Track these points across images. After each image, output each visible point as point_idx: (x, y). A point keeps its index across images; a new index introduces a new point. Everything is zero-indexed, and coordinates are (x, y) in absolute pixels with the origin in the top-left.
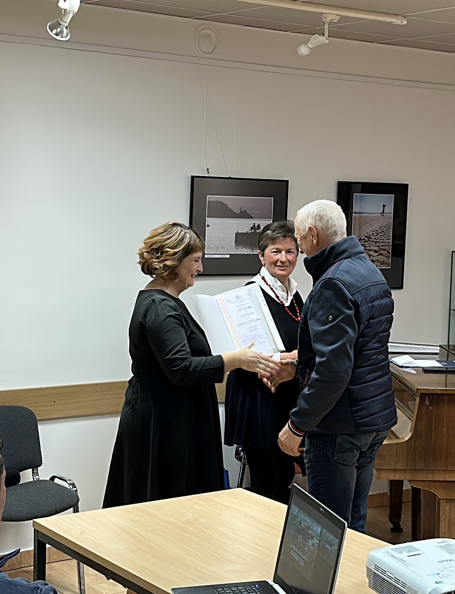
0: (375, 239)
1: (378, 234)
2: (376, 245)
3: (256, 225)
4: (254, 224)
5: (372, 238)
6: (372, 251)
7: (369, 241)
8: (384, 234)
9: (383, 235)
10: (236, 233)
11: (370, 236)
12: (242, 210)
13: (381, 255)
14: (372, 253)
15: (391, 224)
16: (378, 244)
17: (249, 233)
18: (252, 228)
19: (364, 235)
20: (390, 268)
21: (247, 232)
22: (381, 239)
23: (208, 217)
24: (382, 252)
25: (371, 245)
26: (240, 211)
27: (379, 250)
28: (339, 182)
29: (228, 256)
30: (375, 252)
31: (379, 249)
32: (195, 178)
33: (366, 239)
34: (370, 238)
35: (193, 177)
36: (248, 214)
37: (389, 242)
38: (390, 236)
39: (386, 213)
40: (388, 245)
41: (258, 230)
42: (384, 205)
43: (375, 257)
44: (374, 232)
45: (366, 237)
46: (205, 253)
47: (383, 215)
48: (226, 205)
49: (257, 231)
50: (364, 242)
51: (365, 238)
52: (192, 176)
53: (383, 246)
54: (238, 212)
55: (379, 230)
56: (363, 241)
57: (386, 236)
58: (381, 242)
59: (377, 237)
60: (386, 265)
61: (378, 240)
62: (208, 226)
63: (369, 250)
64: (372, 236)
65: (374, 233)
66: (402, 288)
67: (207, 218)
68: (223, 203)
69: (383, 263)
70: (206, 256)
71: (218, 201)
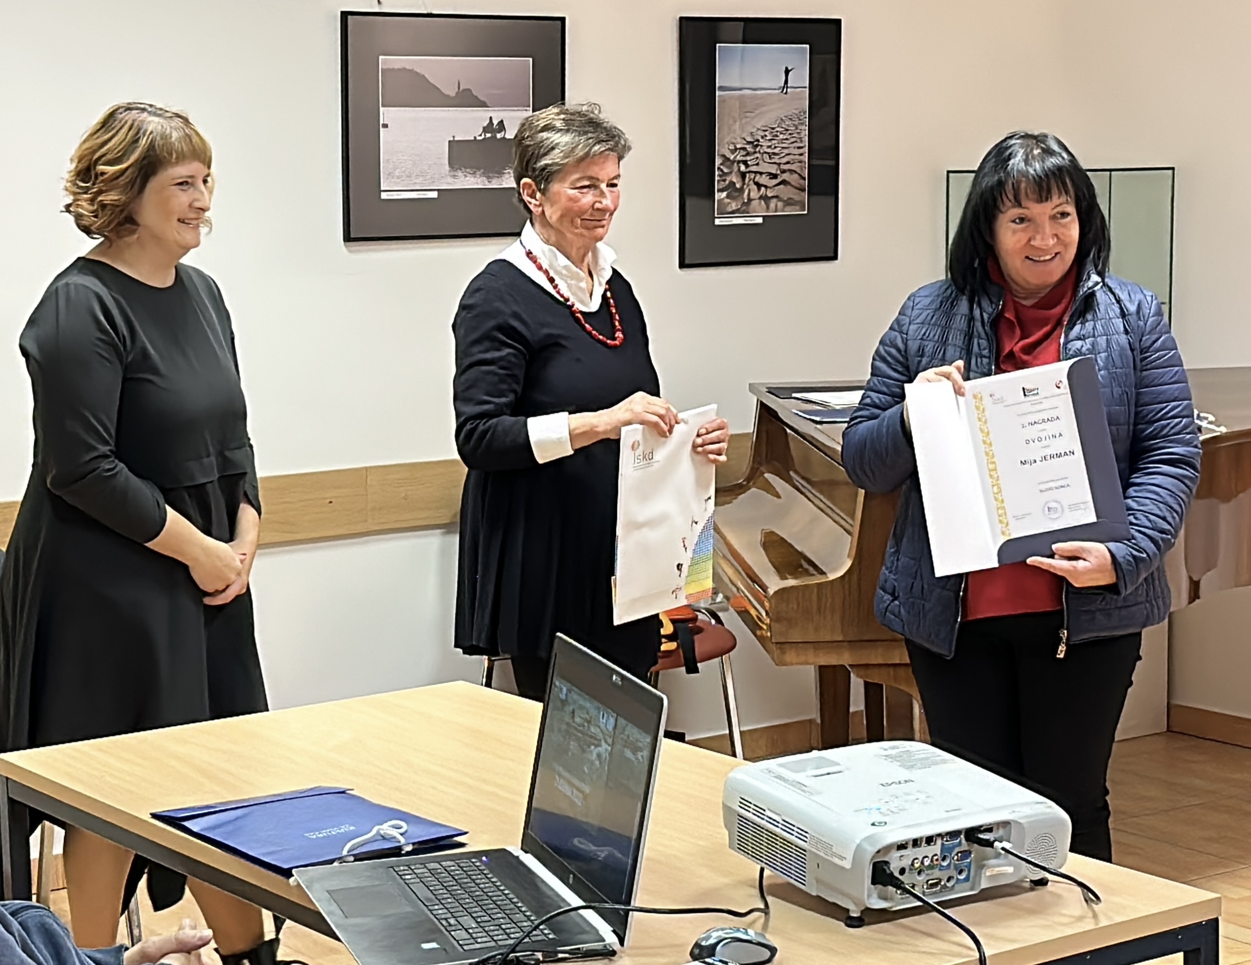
0: (769, 147)
1: (777, 136)
2: (773, 161)
3: (495, 122)
4: (491, 118)
5: (761, 146)
6: (764, 176)
7: (755, 152)
8: (789, 137)
9: (787, 139)
10: (450, 142)
11: (758, 141)
13: (785, 185)
14: (764, 180)
15: (805, 113)
16: (776, 159)
17: (479, 140)
18: (485, 130)
19: (745, 139)
20: (806, 212)
21: (475, 137)
22: (783, 148)
23: (383, 106)
24: (785, 176)
25: (761, 162)
26: (457, 90)
27: (779, 172)
28: (681, 19)
29: (434, 195)
30: (770, 178)
31: (780, 170)
32: (349, 17)
33: (749, 148)
34: (757, 146)
35: (345, 15)
36: (476, 97)
37: (801, 155)
38: (803, 139)
39: (791, 87)
40: (800, 162)
41: (499, 132)
42: (787, 68)
43: (770, 188)
44: (766, 131)
45: (749, 143)
46: (382, 189)
47: (786, 93)
48: (423, 76)
49: (499, 136)
50: (743, 156)
51: (747, 146)
52: (342, 13)
53: (788, 163)
54: (452, 93)
55: (778, 127)
56: (743, 153)
57: (794, 140)
58: (782, 155)
59: (774, 142)
60: (798, 208)
61: (776, 151)
62: (385, 126)
63: (756, 173)
64: (761, 140)
65: (767, 133)
66: (835, 257)
67: (381, 109)
68: (417, 73)
69: (789, 203)
70: (384, 196)
71: (405, 69)
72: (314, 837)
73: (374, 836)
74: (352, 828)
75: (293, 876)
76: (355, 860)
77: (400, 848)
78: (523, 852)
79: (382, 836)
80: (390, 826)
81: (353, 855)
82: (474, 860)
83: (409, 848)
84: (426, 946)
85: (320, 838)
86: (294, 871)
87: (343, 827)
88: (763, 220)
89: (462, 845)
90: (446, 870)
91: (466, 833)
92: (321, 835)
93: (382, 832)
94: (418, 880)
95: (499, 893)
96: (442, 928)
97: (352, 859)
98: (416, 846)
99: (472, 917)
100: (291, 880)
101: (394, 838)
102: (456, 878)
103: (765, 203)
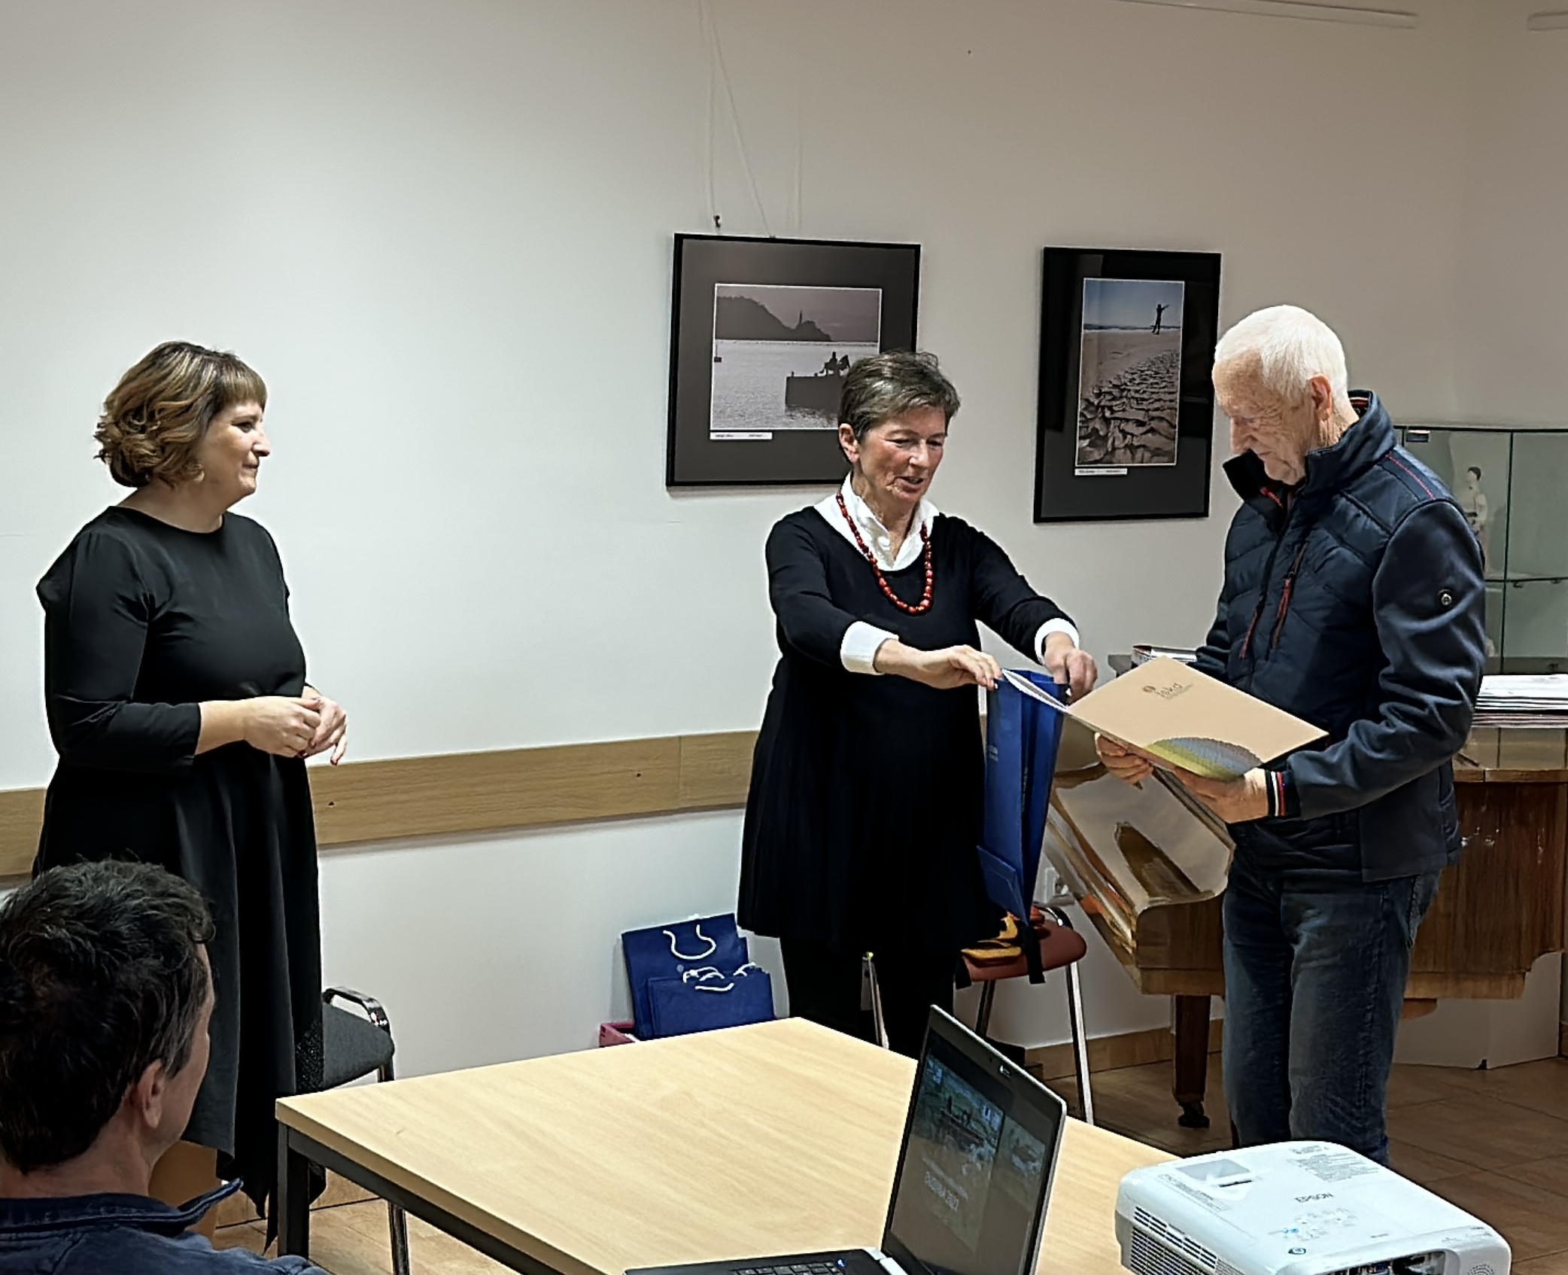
0: (1137, 391)
1: (1145, 379)
2: (1140, 407)
3: (839, 358)
5: (1129, 390)
6: (1130, 423)
7: (1121, 397)
8: (1159, 381)
9: (1157, 383)
10: (788, 378)
11: (1125, 384)
12: (803, 321)
13: (1153, 433)
14: (1130, 428)
15: (1177, 355)
16: (1144, 405)
18: (827, 366)
19: (1111, 382)
20: (1175, 464)
22: (1153, 393)
23: (717, 338)
24: (1154, 424)
25: (1128, 408)
26: (798, 321)
27: (1146, 420)
28: (1046, 249)
29: (769, 436)
30: (1137, 426)
31: (1149, 416)
32: (684, 240)
33: (1116, 392)
34: (1124, 390)
35: (679, 238)
36: (819, 330)
37: (1171, 401)
38: (1175, 384)
39: (1164, 327)
40: (1171, 409)
41: (842, 369)
42: (1159, 306)
43: (1136, 436)
44: (1134, 373)
45: (1115, 386)
47: (1158, 333)
48: (763, 307)
49: (842, 373)
50: (1109, 400)
51: (1113, 390)
52: (677, 235)
53: (1157, 409)
54: (794, 326)
55: (1148, 370)
56: (1108, 397)
57: (1164, 384)
58: (1151, 401)
59: (1144, 386)
60: (1166, 459)
61: (1145, 396)
62: (718, 360)
63: (1121, 419)
64: (1129, 383)
65: (1135, 376)
66: (1205, 514)
67: (714, 341)
68: (756, 303)
69: (1157, 453)
70: (713, 436)
71: (742, 298)
88: (1128, 472)
103: (1132, 453)
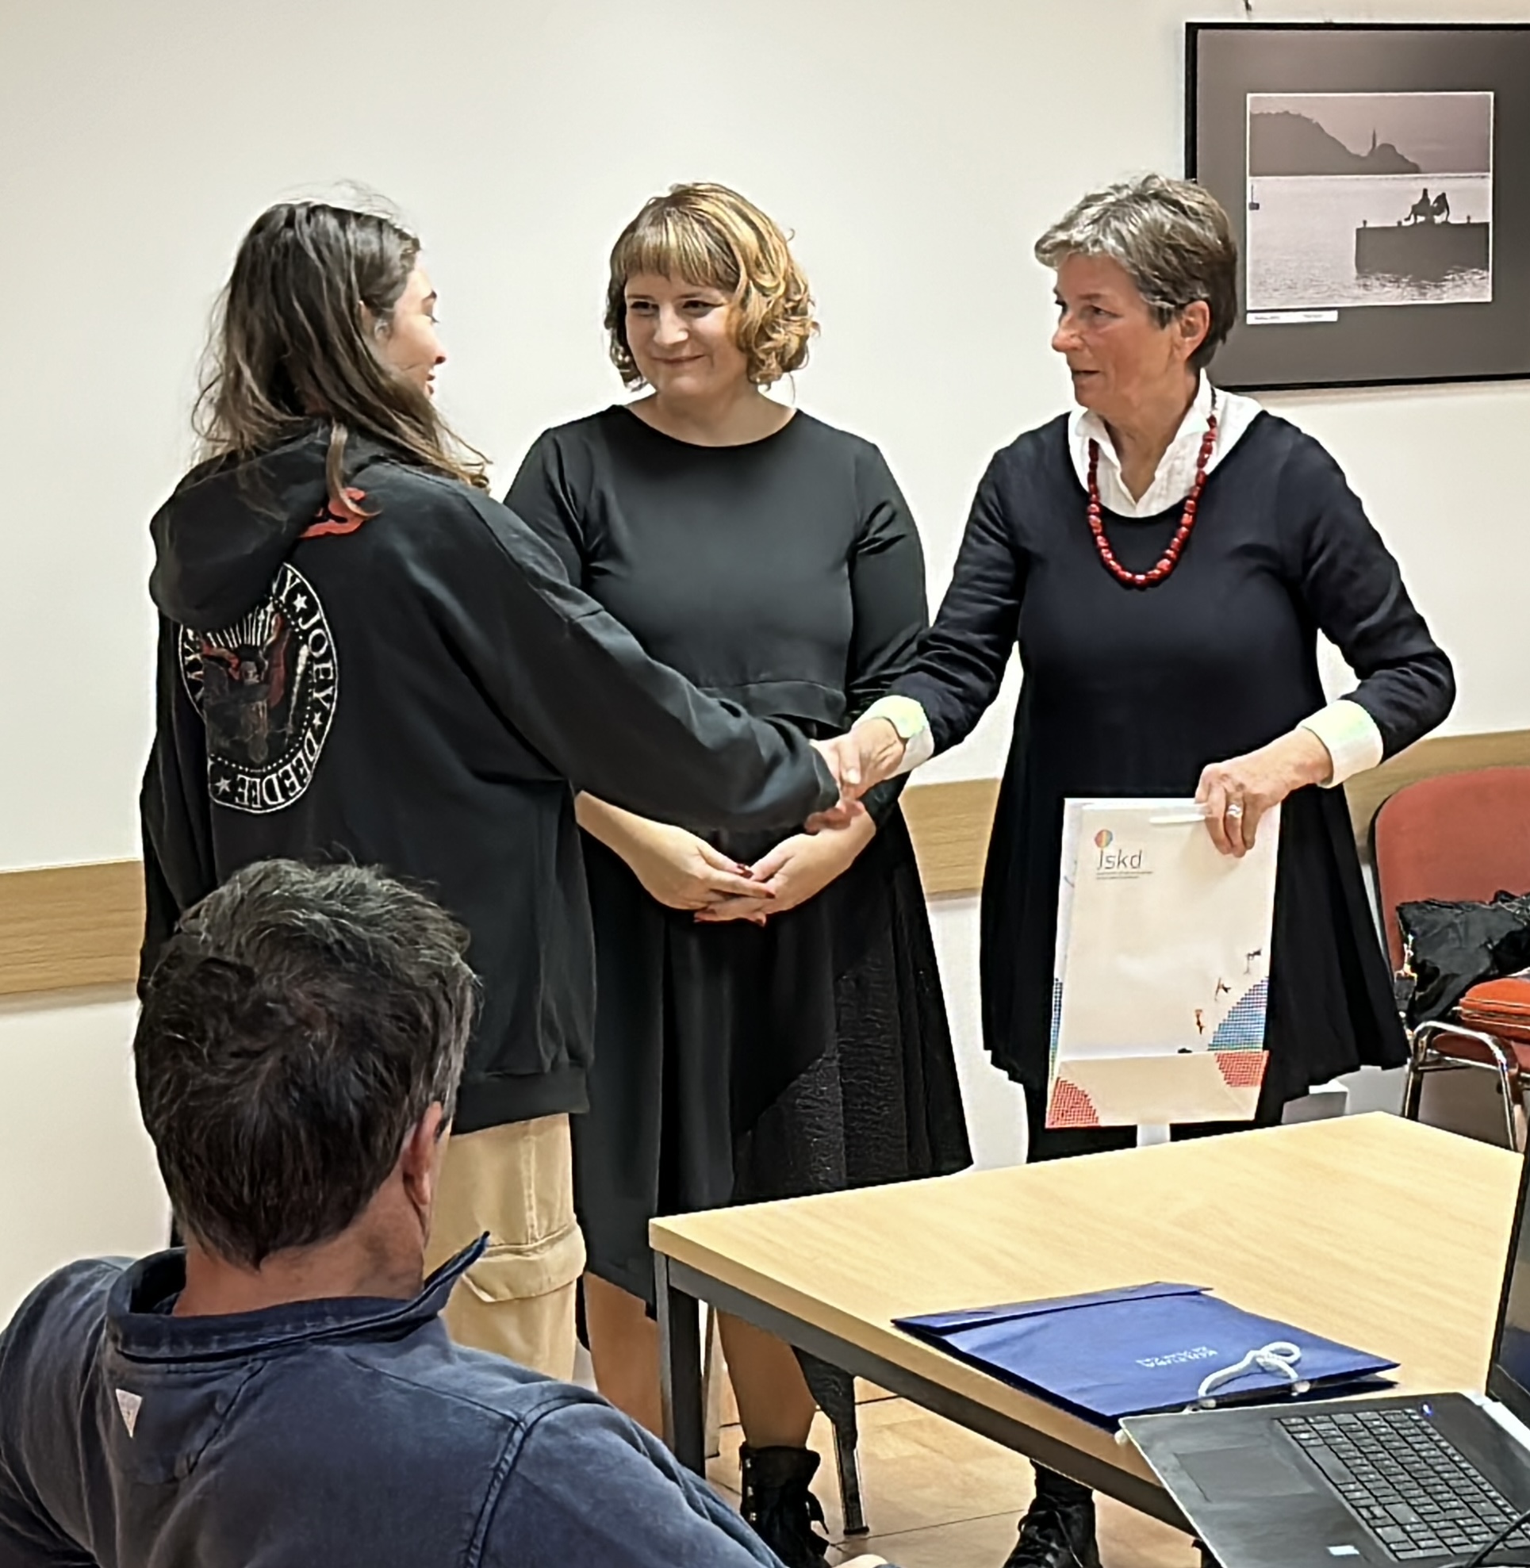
3: (1432, 198)
4: (1425, 191)
10: (1358, 230)
12: (1378, 143)
18: (1416, 210)
23: (1253, 174)
26: (1371, 147)
29: (1332, 316)
32: (1200, 32)
35: (1192, 29)
36: (1401, 157)
41: (1438, 214)
48: (1318, 126)
49: (1438, 219)
52: (1189, 26)
54: (1364, 151)
62: (1255, 206)
67: (1249, 179)
68: (1307, 121)
70: (1251, 319)
71: (1287, 113)
72: (1152, 1365)
73: (1248, 1367)
74: (1212, 1353)
75: (1119, 1428)
76: (1218, 1406)
77: (1289, 1388)
78: (1488, 1400)
79: (1262, 1368)
80: (1273, 1352)
81: (1215, 1397)
82: (1409, 1411)
83: (1304, 1388)
84: (1337, 1551)
85: (1162, 1366)
86: (1121, 1421)
87: (1197, 1350)
89: (1389, 1385)
90: (1365, 1426)
91: (1395, 1366)
92: (1162, 1363)
93: (1260, 1361)
94: (1320, 1441)
95: (1453, 1467)
96: (1363, 1523)
97: (1212, 1403)
98: (1314, 1386)
99: (1409, 1504)
100: (1118, 1435)
101: (1280, 1370)
102: (1382, 1438)
